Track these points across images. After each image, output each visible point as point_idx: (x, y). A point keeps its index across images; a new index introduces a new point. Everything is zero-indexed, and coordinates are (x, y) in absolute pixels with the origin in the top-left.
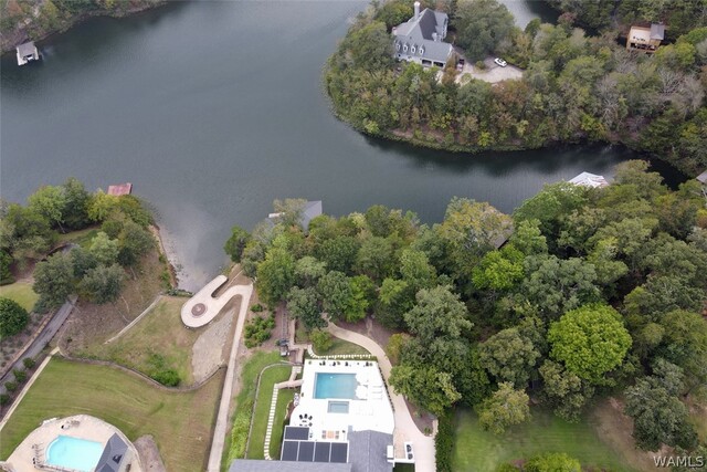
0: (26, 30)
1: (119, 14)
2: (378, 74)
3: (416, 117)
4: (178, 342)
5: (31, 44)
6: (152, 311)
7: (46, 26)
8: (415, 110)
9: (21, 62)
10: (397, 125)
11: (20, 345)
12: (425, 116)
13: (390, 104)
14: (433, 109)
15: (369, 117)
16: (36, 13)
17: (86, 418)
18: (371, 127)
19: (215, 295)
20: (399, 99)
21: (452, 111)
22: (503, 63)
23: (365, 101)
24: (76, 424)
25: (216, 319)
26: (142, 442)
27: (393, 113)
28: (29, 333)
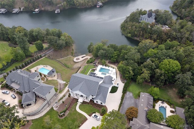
0: (59, 7)
1: (79, 8)
2: (134, 23)
3: (141, 34)
4: (71, 64)
5: (59, 9)
6: (67, 58)
7: (63, 7)
8: (141, 32)
9: (56, 12)
10: (136, 36)
11: (40, 53)
12: (143, 34)
13: (135, 30)
14: (146, 32)
15: (129, 33)
16: (62, 4)
17: (49, 66)
18: (129, 35)
19: (82, 57)
20: (138, 29)
21: (151, 34)
22: (167, 27)
23: (129, 29)
24: (47, 66)
25: (81, 61)
26: (58, 74)
27: (136, 32)
28: (42, 52)
